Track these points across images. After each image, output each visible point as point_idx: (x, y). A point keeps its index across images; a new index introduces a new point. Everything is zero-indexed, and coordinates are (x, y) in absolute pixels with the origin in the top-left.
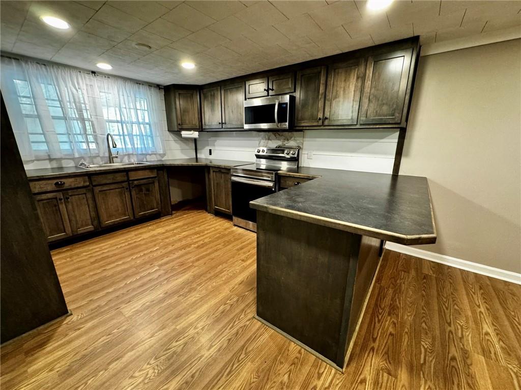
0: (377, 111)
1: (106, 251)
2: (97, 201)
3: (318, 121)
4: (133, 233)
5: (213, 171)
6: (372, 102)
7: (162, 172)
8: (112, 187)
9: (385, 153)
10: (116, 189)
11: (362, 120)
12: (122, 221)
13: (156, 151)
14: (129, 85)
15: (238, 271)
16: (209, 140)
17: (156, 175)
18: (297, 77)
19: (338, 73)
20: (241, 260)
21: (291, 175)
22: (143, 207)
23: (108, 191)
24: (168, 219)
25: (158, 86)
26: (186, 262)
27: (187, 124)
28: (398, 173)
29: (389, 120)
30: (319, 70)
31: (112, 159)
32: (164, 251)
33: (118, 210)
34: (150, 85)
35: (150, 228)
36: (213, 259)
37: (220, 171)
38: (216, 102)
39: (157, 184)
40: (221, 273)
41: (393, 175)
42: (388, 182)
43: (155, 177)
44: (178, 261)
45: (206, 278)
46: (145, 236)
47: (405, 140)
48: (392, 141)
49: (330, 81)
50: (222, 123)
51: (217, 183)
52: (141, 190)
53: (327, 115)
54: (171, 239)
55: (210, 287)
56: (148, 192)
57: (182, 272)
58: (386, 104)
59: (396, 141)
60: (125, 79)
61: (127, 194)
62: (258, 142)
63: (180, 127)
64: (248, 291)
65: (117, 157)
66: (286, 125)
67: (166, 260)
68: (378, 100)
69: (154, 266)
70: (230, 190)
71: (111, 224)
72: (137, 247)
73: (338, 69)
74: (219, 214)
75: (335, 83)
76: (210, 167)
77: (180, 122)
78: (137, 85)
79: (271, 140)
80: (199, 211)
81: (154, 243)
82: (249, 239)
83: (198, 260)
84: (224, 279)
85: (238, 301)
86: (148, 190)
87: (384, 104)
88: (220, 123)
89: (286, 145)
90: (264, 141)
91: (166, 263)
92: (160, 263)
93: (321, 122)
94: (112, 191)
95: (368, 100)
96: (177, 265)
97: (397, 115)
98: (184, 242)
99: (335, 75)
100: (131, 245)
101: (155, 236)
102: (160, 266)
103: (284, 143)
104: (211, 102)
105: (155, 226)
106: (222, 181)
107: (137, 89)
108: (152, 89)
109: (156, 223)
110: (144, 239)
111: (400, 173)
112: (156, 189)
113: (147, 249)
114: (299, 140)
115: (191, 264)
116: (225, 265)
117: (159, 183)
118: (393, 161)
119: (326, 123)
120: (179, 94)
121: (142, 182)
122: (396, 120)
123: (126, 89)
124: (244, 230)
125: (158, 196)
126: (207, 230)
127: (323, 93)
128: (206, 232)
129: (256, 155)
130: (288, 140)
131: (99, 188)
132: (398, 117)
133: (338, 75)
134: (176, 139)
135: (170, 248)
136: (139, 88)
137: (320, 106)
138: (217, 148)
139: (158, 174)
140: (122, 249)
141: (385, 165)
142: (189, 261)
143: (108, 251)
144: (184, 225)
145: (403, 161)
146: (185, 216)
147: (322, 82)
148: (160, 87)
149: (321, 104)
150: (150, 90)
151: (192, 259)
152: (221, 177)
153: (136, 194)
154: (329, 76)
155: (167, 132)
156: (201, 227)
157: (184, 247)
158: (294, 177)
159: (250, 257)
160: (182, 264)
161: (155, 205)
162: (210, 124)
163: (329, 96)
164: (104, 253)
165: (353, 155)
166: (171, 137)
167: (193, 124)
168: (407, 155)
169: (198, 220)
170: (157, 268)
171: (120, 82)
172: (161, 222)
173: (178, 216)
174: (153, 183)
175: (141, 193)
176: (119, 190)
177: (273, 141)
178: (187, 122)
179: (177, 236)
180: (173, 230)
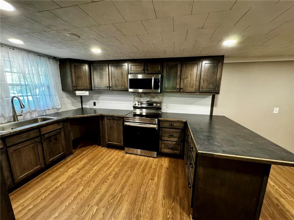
0: (207, 87)
1: (31, 207)
2: (11, 160)
3: (176, 90)
4: (49, 180)
5: (107, 119)
6: (205, 82)
7: (66, 123)
8: (26, 144)
9: (206, 105)
10: (29, 145)
11: (201, 91)
12: (35, 171)
13: (54, 107)
14: (32, 57)
15: (155, 189)
16: (93, 96)
17: (62, 127)
18: (164, 65)
19: (187, 66)
20: (150, 179)
21: (167, 120)
22: (52, 154)
23: (22, 149)
24: (72, 159)
25: (55, 58)
26: (115, 194)
27: (80, 87)
28: (212, 114)
29: (213, 91)
30: (177, 63)
31: (17, 117)
32: (90, 189)
33: (31, 162)
34: (49, 57)
35: (61, 170)
36: (132, 185)
37: (113, 119)
38: (104, 73)
39: (62, 133)
40: (146, 194)
41: (210, 115)
42: (208, 119)
43: (61, 128)
44: (108, 195)
45: (140, 203)
46: (62, 179)
47: (215, 100)
48: (209, 99)
49: (183, 70)
50: (110, 87)
51: (110, 127)
52: (51, 141)
53: (182, 86)
54: (88, 176)
55: (148, 209)
56: (56, 141)
57: (119, 204)
58: (212, 84)
59: (211, 99)
60: (29, 52)
61: (39, 147)
62: (133, 98)
63: (74, 88)
64: (173, 202)
65: (21, 115)
66: (158, 91)
67: (97, 197)
68: (208, 82)
69: (92, 206)
70: (122, 130)
71: (24, 177)
72: (61, 192)
73: (188, 64)
74: (111, 147)
75: (186, 71)
76: (105, 116)
77: (74, 85)
78: (38, 57)
79: (142, 97)
80: (93, 146)
81: (76, 184)
82: (143, 162)
83: (122, 189)
84: (151, 198)
85: (173, 213)
86: (56, 139)
87: (210, 84)
88: (108, 87)
89: (153, 100)
90: (138, 98)
91: (101, 200)
92: (95, 201)
93: (178, 90)
94: (25, 147)
95: (203, 81)
96: (111, 198)
97: (217, 89)
98: (101, 177)
99: (185, 67)
100: (55, 193)
101: (72, 177)
102: (97, 204)
103: (152, 99)
104: (100, 73)
105: (64, 167)
106: (115, 125)
107: (39, 60)
108: (51, 60)
109: (64, 164)
110: (63, 183)
111: (213, 114)
112: (62, 137)
113: (73, 192)
114: (161, 98)
115: (120, 194)
116: (144, 187)
117: (64, 132)
118: (210, 109)
119: (181, 90)
120: (74, 66)
121: (52, 134)
122: (216, 91)
123: (29, 59)
124: (135, 155)
125: (63, 142)
126: (111, 160)
127: (179, 75)
128: (111, 163)
129: (133, 106)
130: (154, 98)
131: (14, 148)
132: (217, 90)
133: (187, 68)
134: (68, 96)
135: (94, 185)
136: (40, 59)
137: (177, 81)
138: (100, 101)
139: (63, 125)
140: (47, 200)
141: (206, 111)
142: (116, 192)
143: (35, 206)
144: (90, 161)
145: (215, 108)
146: (84, 152)
147: (178, 70)
148: (57, 59)
149: (178, 81)
150: (49, 61)
151: (118, 190)
152: (114, 123)
153: (47, 145)
154: (183, 67)
155: (62, 91)
156: (105, 159)
157: (104, 181)
158: (170, 121)
159: (154, 175)
160: (114, 197)
161: (61, 150)
162: (99, 87)
163: (183, 77)
164: (30, 209)
165: (191, 106)
166: (64, 95)
167: (85, 86)
168: (216, 106)
169: (98, 154)
170: (96, 207)
171: (25, 54)
172: (67, 162)
173: (78, 155)
174: (60, 133)
175: (51, 143)
176: (33, 145)
177: (144, 98)
178: (80, 85)
179: (91, 172)
180: (84, 167)
